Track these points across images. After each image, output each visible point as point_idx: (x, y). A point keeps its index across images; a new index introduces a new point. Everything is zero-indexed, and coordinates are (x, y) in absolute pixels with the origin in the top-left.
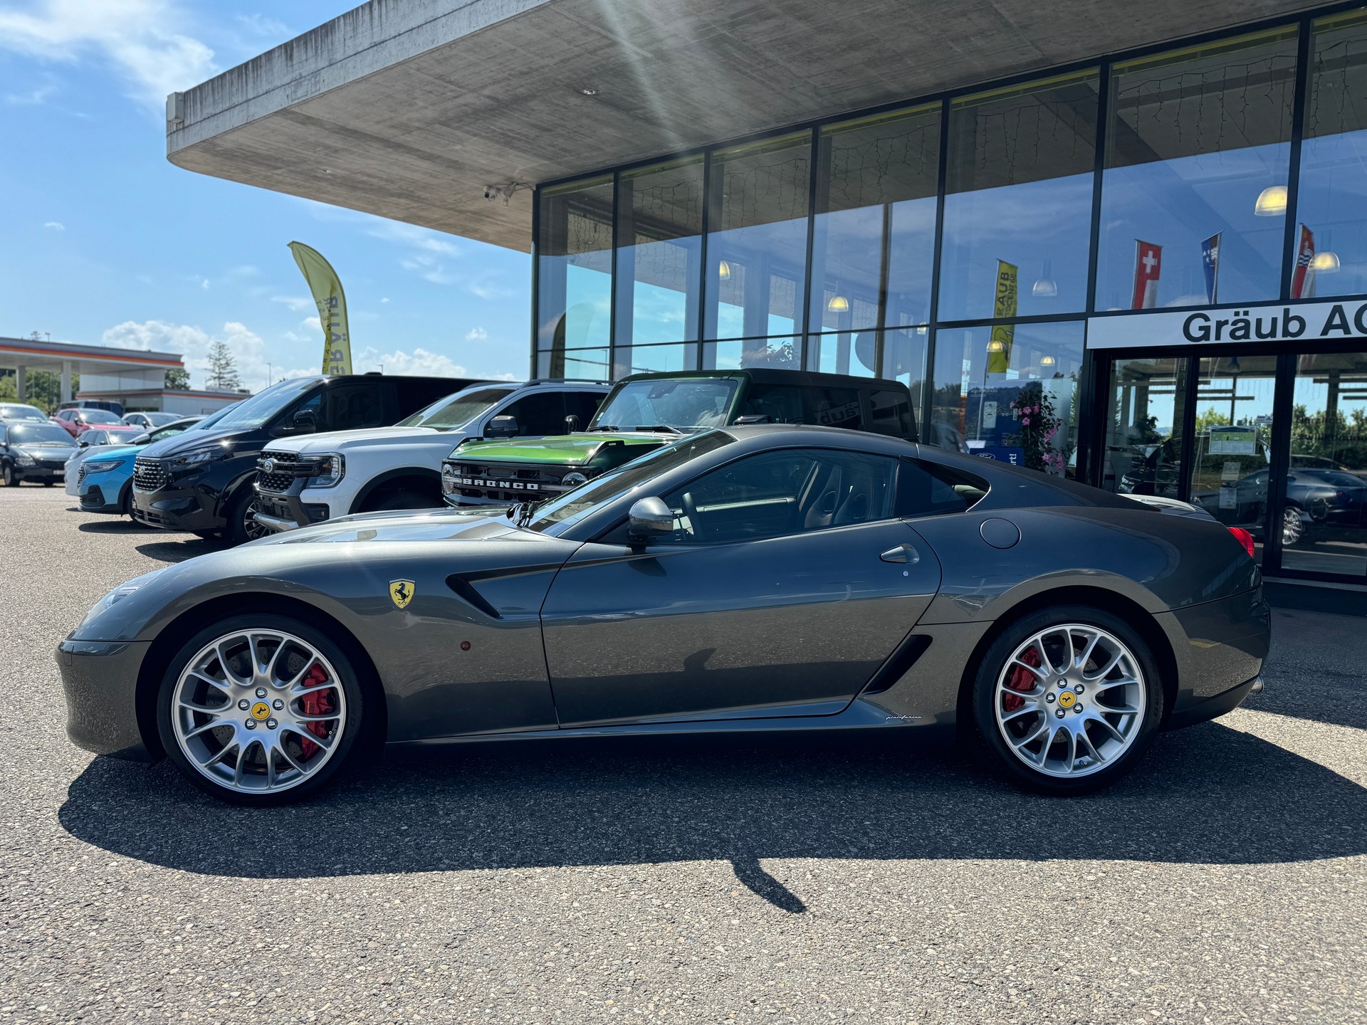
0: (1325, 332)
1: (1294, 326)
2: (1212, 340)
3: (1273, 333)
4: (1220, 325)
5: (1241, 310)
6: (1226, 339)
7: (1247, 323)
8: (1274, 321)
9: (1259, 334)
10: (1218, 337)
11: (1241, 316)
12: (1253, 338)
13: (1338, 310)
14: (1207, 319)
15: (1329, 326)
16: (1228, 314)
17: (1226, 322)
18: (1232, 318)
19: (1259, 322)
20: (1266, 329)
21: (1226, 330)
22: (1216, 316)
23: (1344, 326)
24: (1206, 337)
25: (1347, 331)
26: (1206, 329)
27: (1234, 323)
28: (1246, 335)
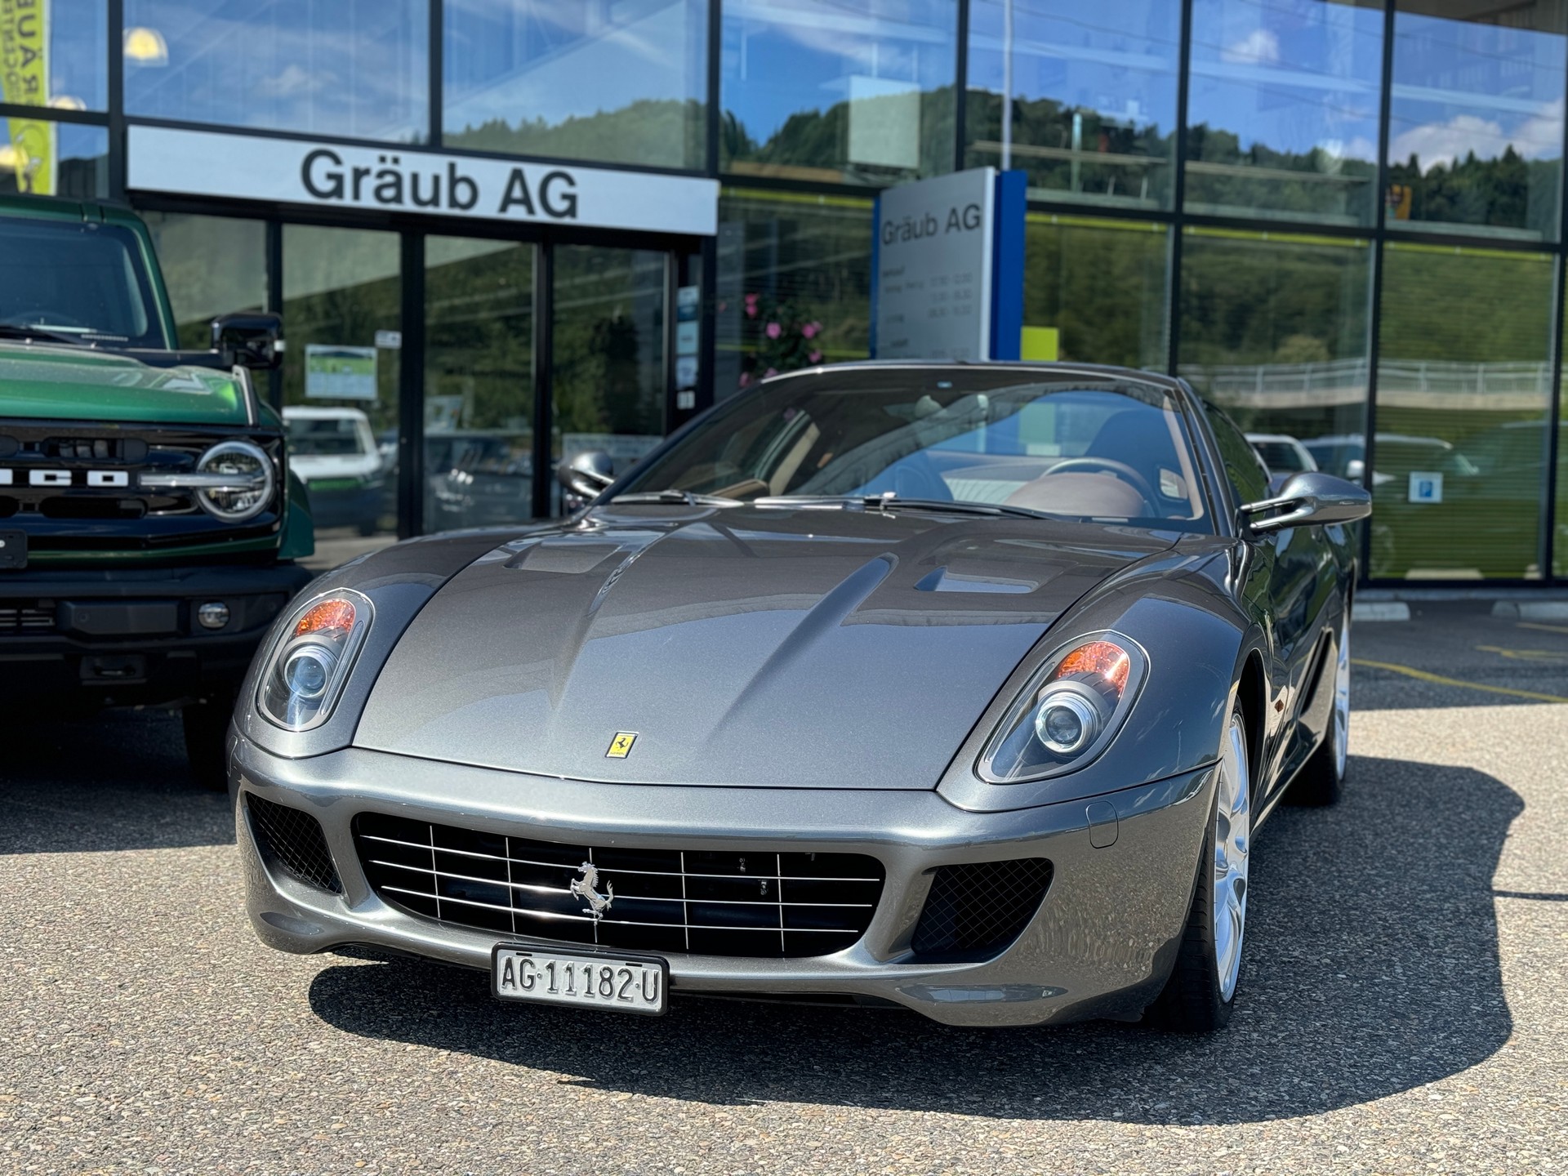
0: (503, 208)
1: (463, 193)
2: (347, 201)
3: (435, 201)
4: (359, 174)
5: (390, 154)
6: (368, 201)
7: (398, 176)
8: (436, 180)
9: (416, 199)
10: (356, 196)
11: (389, 165)
12: (408, 206)
13: (517, 175)
14: (337, 161)
15: (508, 200)
16: (368, 158)
17: (367, 172)
18: (376, 167)
19: (415, 178)
20: (426, 193)
21: (369, 184)
22: (353, 158)
23: (526, 201)
24: (338, 192)
25: (531, 211)
26: (338, 178)
27: (381, 175)
28: (398, 198)
